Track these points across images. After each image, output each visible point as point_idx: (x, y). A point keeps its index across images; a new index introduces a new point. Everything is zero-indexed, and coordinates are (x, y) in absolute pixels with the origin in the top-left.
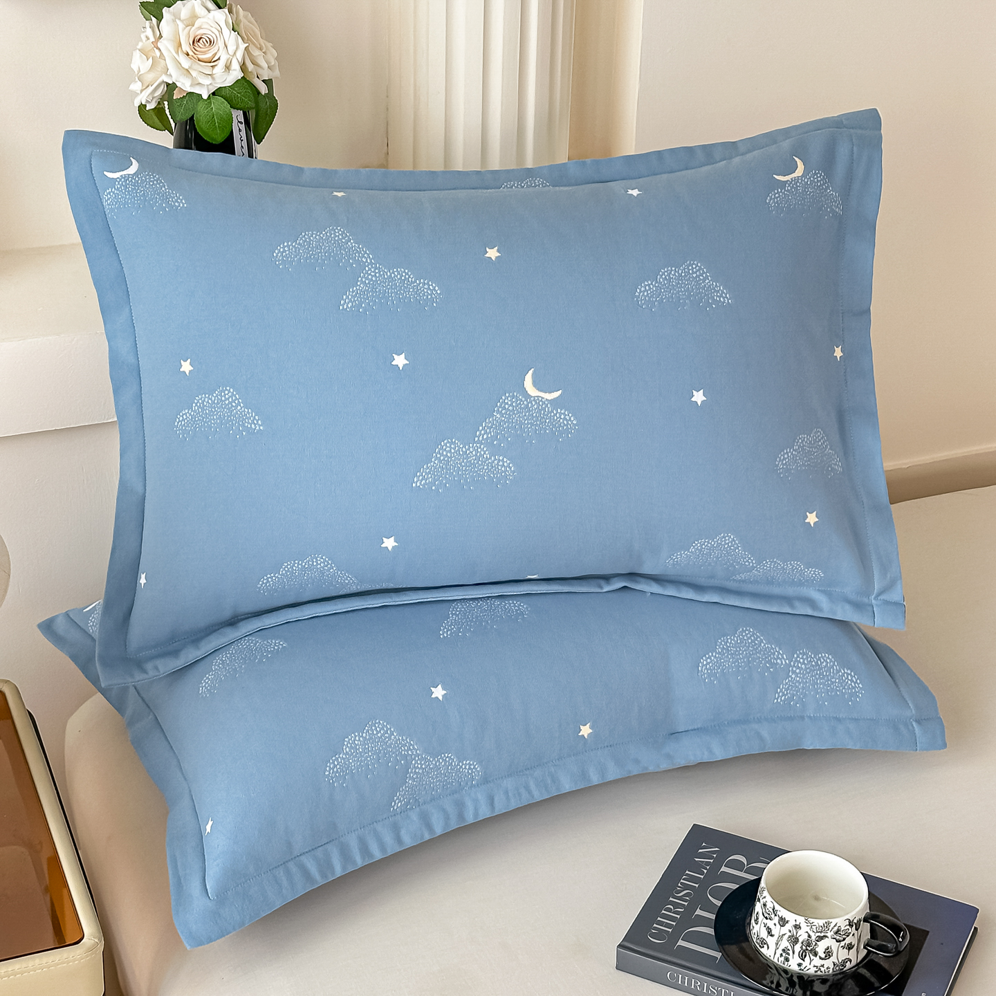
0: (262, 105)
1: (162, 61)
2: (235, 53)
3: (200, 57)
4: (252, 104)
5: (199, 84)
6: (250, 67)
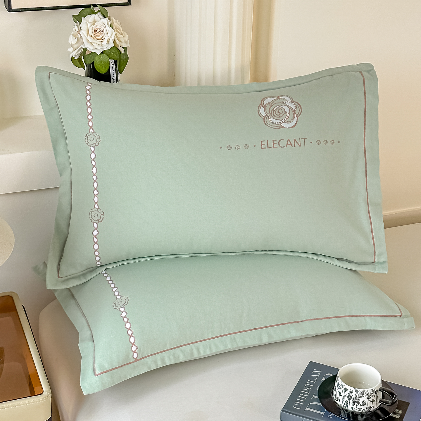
0: (122, 58)
1: (81, 39)
2: (111, 36)
3: (97, 37)
4: (118, 57)
5: (96, 48)
6: (117, 42)
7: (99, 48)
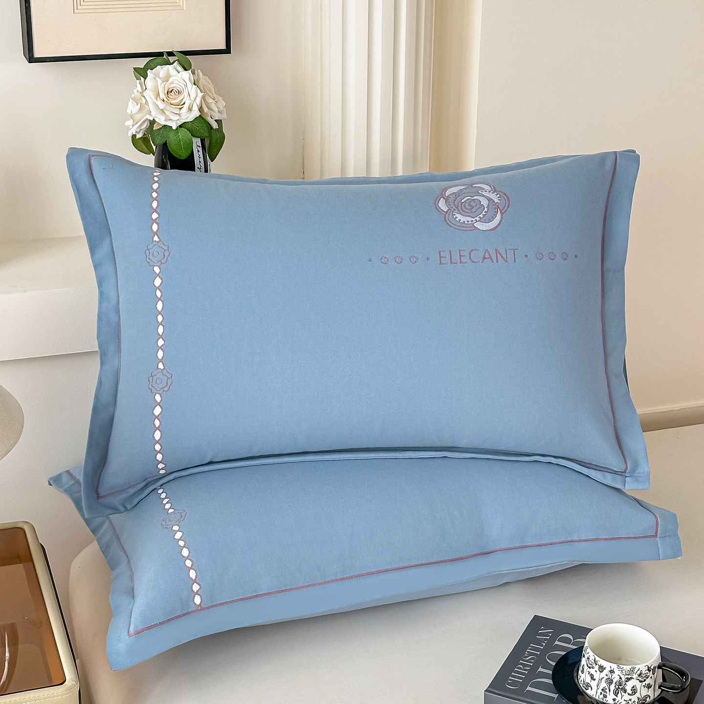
0: (214, 136)
1: (147, 106)
2: (195, 100)
3: (172, 102)
4: (206, 134)
5: (171, 120)
6: (206, 110)
7: (176, 118)
